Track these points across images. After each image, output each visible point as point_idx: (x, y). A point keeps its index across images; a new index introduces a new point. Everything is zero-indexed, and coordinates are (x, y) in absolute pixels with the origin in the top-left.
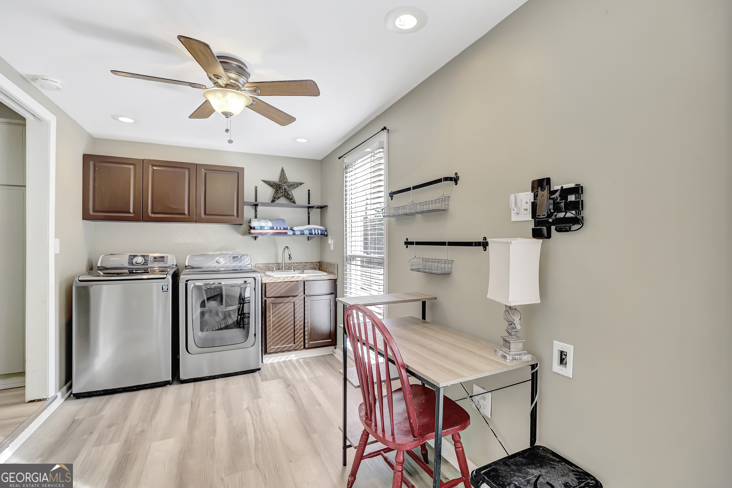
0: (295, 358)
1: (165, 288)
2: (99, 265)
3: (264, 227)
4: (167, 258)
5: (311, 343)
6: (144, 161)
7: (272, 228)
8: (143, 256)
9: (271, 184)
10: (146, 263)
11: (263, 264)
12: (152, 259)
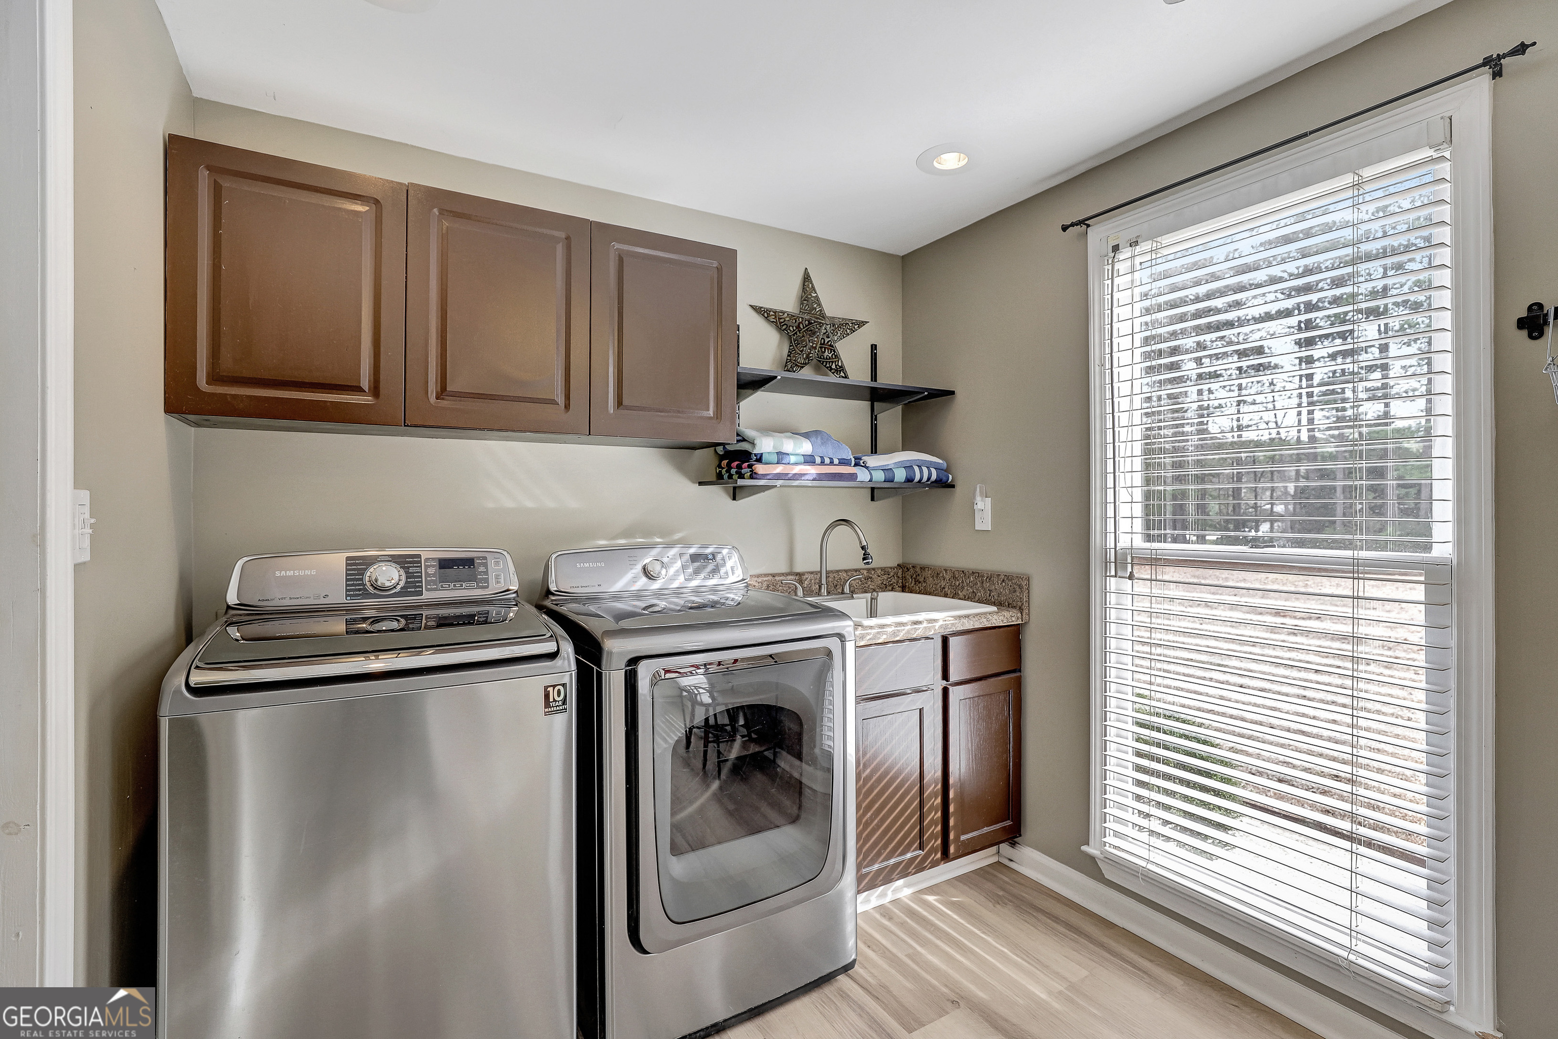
0: (908, 892)
1: (557, 698)
2: (232, 598)
3: (788, 454)
4: (485, 565)
5: (963, 838)
6: (411, 192)
7: (809, 460)
8: (401, 561)
9: (781, 321)
10: (412, 586)
11: (758, 576)
12: (431, 571)
